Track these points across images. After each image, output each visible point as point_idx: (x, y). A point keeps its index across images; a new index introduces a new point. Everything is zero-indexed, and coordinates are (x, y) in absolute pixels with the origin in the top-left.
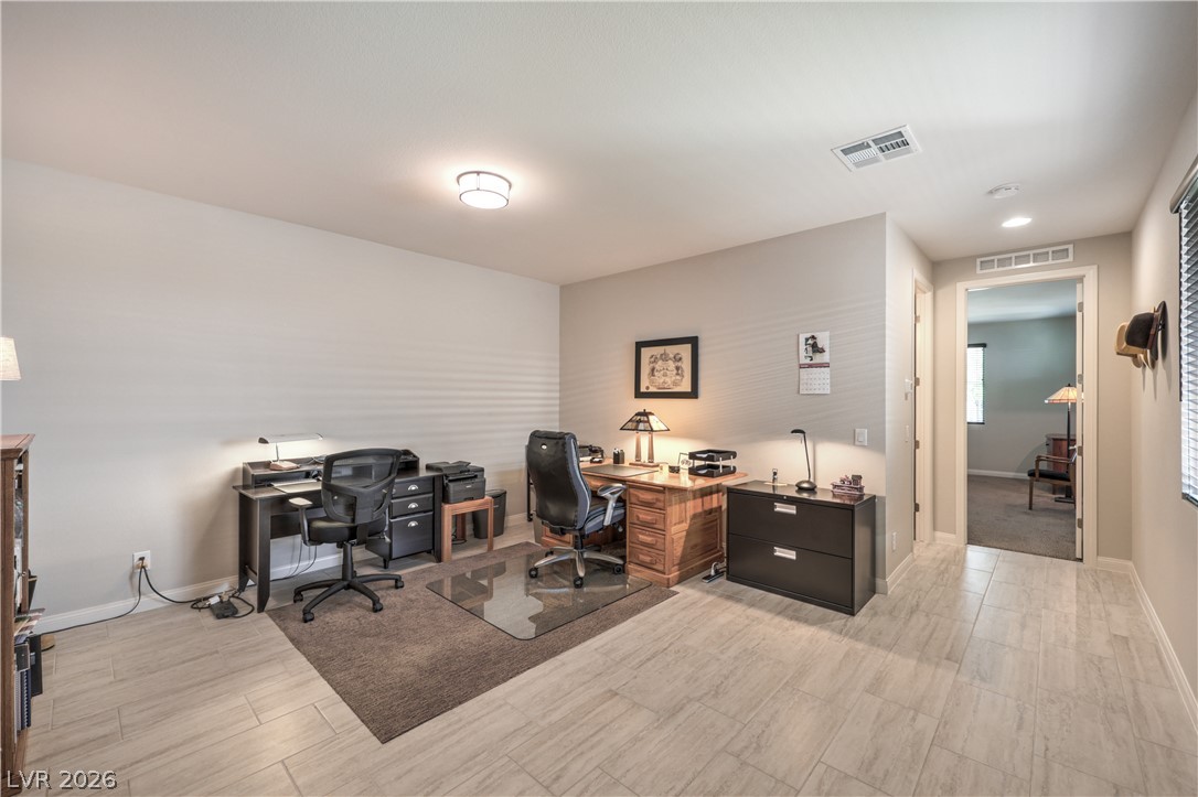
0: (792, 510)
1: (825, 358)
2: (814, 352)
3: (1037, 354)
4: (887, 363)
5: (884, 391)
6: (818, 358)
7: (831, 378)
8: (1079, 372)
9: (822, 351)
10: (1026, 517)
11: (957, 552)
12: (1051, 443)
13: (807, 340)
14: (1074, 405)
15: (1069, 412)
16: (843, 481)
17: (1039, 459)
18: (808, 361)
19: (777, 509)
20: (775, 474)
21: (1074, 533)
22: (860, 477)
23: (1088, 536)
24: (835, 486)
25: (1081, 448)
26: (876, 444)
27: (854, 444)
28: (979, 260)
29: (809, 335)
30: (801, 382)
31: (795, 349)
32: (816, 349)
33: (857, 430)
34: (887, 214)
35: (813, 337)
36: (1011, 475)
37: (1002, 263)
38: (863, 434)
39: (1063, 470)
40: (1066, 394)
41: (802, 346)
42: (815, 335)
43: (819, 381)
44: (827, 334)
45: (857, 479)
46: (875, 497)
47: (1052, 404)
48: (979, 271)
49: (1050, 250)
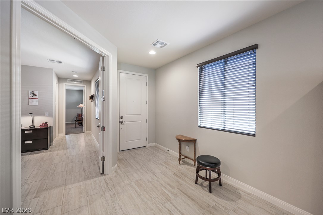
0: (31, 132)
1: (37, 97)
2: (33, 95)
3: (75, 97)
4: (53, 99)
5: (52, 105)
6: (34, 97)
7: (38, 101)
8: (84, 102)
9: (36, 95)
10: (74, 129)
11: (64, 136)
12: (78, 115)
13: (31, 92)
14: (83, 107)
15: (82, 109)
16: (43, 124)
17: (77, 118)
18: (31, 97)
19: (25, 132)
20: (21, 125)
21: (83, 129)
22: (47, 123)
23: (85, 129)
24: (40, 125)
25: (84, 114)
26: (51, 115)
27: (45, 116)
28: (68, 79)
29: (32, 91)
30: (29, 102)
31: (27, 94)
32: (34, 94)
33: (46, 113)
34: (53, 69)
35: (33, 92)
36: (70, 122)
37: (72, 81)
38: (47, 114)
39: (80, 119)
40: (81, 105)
41: (30, 94)
42: (34, 91)
43: (35, 102)
44: (38, 91)
45: (46, 123)
46: (50, 126)
47: (79, 107)
48: (68, 82)
49: (80, 81)
